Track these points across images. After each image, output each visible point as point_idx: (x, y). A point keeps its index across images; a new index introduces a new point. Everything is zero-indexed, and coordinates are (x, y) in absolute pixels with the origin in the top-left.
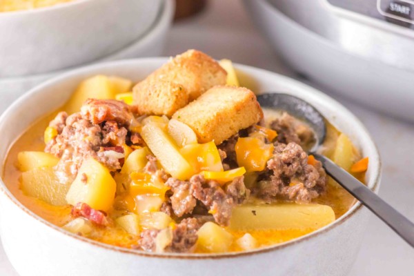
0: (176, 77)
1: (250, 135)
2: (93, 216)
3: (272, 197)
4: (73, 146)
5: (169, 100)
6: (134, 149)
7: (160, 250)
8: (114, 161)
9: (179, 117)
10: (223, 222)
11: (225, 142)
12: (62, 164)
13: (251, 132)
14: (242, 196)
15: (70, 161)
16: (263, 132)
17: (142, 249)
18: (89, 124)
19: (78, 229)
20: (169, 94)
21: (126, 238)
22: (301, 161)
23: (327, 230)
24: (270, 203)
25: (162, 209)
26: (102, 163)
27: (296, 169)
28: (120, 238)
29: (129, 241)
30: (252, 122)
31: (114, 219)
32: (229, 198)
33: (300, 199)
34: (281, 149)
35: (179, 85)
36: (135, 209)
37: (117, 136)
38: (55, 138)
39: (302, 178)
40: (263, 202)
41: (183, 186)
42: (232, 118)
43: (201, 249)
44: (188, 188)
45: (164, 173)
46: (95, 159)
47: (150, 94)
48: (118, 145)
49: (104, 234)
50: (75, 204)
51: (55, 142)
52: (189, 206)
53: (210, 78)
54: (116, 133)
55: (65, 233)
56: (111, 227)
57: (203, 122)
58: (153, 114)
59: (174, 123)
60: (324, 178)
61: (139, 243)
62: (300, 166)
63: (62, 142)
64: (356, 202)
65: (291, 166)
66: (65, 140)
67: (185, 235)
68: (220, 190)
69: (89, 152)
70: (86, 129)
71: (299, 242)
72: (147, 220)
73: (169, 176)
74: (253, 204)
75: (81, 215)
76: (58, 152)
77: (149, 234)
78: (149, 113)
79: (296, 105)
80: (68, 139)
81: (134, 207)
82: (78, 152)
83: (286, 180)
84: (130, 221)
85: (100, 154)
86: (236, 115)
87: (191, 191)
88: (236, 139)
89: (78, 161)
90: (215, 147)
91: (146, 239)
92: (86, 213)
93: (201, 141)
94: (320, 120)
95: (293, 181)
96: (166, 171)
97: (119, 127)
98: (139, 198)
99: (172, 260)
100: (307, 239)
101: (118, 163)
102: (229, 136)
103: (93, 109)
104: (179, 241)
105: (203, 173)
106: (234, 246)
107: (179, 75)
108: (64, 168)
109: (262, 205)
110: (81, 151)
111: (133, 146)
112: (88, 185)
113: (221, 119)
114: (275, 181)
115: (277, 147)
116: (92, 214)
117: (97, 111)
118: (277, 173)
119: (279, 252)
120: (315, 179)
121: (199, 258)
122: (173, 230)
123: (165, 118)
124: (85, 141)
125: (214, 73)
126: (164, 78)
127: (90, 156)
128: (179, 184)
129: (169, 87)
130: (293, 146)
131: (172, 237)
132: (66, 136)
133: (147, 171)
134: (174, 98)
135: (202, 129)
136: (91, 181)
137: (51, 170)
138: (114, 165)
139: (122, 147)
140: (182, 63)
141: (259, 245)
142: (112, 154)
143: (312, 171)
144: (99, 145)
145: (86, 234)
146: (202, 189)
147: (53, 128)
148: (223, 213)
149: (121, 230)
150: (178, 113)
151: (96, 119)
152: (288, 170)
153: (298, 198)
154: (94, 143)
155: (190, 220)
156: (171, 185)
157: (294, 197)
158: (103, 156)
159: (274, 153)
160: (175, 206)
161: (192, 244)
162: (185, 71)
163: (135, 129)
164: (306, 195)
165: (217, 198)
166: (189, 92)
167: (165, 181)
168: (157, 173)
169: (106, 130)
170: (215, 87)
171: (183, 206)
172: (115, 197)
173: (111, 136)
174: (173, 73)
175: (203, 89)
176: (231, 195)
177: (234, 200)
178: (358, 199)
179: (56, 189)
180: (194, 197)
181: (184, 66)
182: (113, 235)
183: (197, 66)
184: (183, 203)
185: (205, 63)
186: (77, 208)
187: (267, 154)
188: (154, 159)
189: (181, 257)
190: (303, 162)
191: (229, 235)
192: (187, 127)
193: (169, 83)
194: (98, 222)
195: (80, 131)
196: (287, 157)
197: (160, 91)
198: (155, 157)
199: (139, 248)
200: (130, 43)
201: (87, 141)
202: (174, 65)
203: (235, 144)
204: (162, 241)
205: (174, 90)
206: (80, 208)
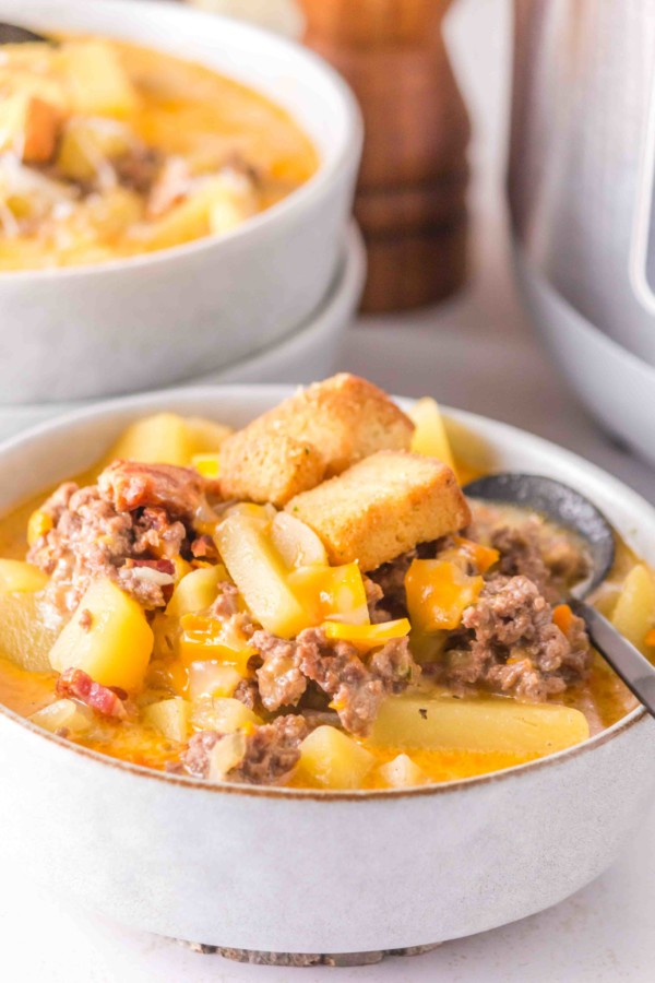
0: (305, 427)
1: (440, 554)
2: (95, 697)
3: (468, 684)
4: (75, 553)
5: (282, 472)
6: (195, 568)
7: (217, 776)
8: (150, 589)
9: (296, 510)
10: (357, 727)
11: (385, 565)
12: (51, 590)
13: (441, 549)
14: (401, 678)
15: (67, 582)
16: (466, 552)
17: (186, 773)
18: (110, 511)
19: (61, 722)
20: (283, 460)
21: (159, 747)
22: (533, 615)
23: (562, 759)
24: (462, 696)
25: (238, 693)
26: (126, 592)
27: (522, 631)
28: (146, 745)
29: (164, 753)
30: (446, 529)
31: (140, 707)
32: (373, 680)
33: (523, 691)
34: (498, 588)
35: (305, 443)
36: (185, 689)
37: (161, 537)
38: (45, 534)
39: (534, 651)
40: (446, 694)
41: (281, 650)
42: (401, 518)
43: (306, 779)
44: (291, 654)
45: (248, 620)
46: (115, 582)
47: (246, 459)
48: (165, 557)
49: (116, 736)
50: (62, 670)
51: (46, 544)
52: (290, 691)
53: (376, 434)
54: (162, 533)
55: (28, 727)
56: (133, 722)
57: (341, 522)
58: (248, 499)
59: (284, 521)
60: (584, 653)
61: (182, 759)
62: (530, 625)
63: (57, 542)
64: (636, 706)
65: (511, 624)
66: (63, 541)
67: (274, 749)
68: (355, 663)
69: (103, 567)
70: (102, 521)
71: (499, 778)
72: (205, 713)
73: (258, 627)
74: (427, 696)
75: (73, 694)
76: (46, 562)
77: (200, 741)
78: (242, 496)
79: (561, 500)
80: (68, 537)
81: (185, 684)
82: (83, 566)
83: (501, 652)
84: (171, 712)
85: (123, 572)
86: (411, 513)
87: (296, 661)
88: (410, 560)
89: (81, 585)
90: (359, 575)
91: (194, 751)
92: (81, 690)
93: (334, 560)
94: (606, 534)
95: (515, 655)
96: (253, 617)
97: (170, 521)
98: (198, 666)
99: (233, 797)
100: (518, 773)
101: (158, 594)
102: (395, 555)
103: (119, 480)
104: (259, 759)
105: (326, 626)
106: (372, 776)
107: (311, 423)
108: (53, 597)
109: (444, 699)
110: (88, 565)
111: (194, 562)
112: (92, 633)
113: (379, 518)
114: (478, 652)
115: (489, 584)
116: (93, 693)
117: (126, 484)
118: (482, 635)
119: (456, 796)
120: (559, 654)
121: (289, 796)
122: (248, 737)
123: (269, 508)
124: (97, 545)
125: (387, 424)
126: (282, 427)
127: (104, 575)
128: (274, 644)
129: (284, 447)
130: (520, 583)
131: (244, 750)
132: (65, 533)
133: (214, 614)
134: (293, 470)
135: (337, 536)
136: (99, 626)
137: (30, 599)
138: (150, 596)
139: (172, 561)
140: (321, 400)
141: (421, 778)
142: (149, 576)
143: (554, 637)
144: (124, 555)
145: (78, 732)
146: (318, 657)
147: (45, 515)
148: (358, 710)
149: (150, 729)
150: (296, 501)
151: (123, 500)
152: (504, 632)
153: (518, 689)
154: (116, 549)
155: (291, 718)
156: (258, 645)
157: (512, 689)
158: (130, 577)
159: (481, 594)
160: (264, 689)
161: (288, 767)
162: (324, 416)
163: (203, 528)
164: (536, 686)
165: (349, 678)
166: (327, 459)
167: (248, 636)
168: (234, 619)
169: (143, 525)
170: (381, 452)
171: (279, 691)
172: (150, 662)
173: (150, 537)
174: (300, 418)
175: (357, 455)
176: (378, 675)
177: (385, 684)
178: (641, 700)
179: (36, 638)
180: (302, 674)
181: (324, 407)
182: (134, 740)
183: (351, 409)
184: (280, 683)
185: (370, 402)
186: (65, 679)
187: (466, 595)
188: (233, 590)
189: (253, 793)
190: (538, 619)
191: (368, 755)
192: (307, 529)
193: (285, 440)
194: (103, 711)
195: (91, 523)
196: (503, 606)
197: (266, 453)
198: (235, 586)
199: (179, 769)
200: (254, 353)
201: (101, 545)
202: (304, 402)
203: (405, 571)
204: (224, 757)
205: (293, 453)
206: (70, 679)
